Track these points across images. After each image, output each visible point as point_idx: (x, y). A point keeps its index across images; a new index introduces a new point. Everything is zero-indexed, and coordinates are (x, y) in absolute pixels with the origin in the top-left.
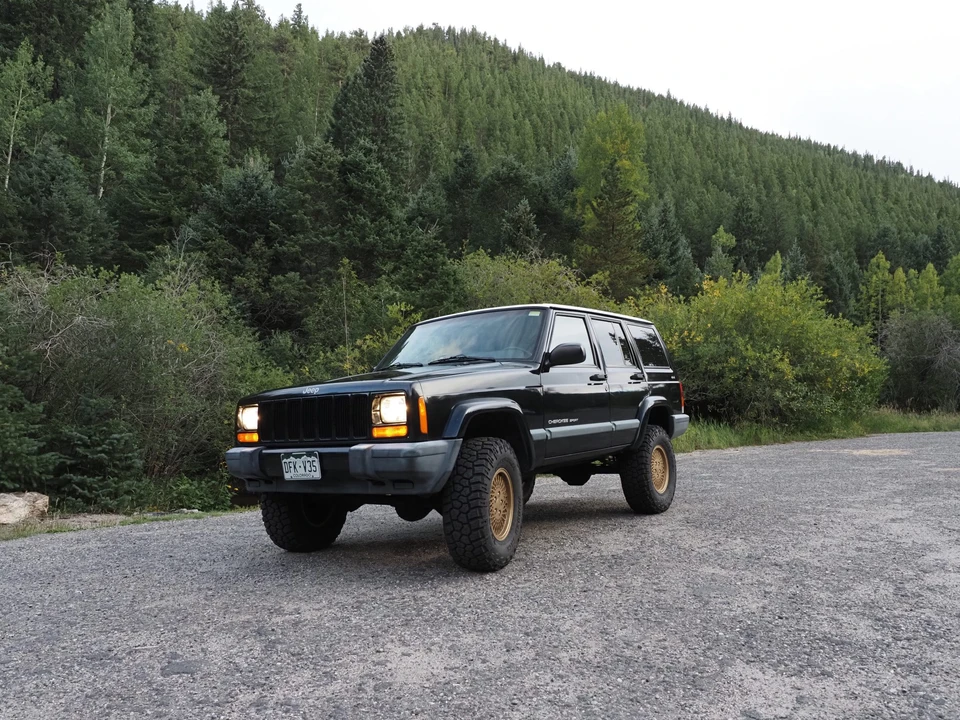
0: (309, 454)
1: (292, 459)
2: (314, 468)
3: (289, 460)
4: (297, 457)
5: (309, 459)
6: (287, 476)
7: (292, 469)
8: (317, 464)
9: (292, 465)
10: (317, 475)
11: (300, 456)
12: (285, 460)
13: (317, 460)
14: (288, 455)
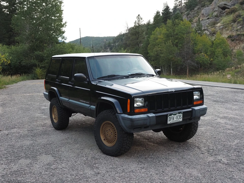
0: (179, 113)
1: (173, 116)
2: (180, 118)
3: (171, 116)
4: (174, 115)
5: (179, 115)
6: (169, 122)
7: (172, 120)
8: (182, 116)
9: (172, 118)
10: (181, 120)
11: (176, 114)
12: (170, 117)
13: (182, 114)
14: (171, 115)
